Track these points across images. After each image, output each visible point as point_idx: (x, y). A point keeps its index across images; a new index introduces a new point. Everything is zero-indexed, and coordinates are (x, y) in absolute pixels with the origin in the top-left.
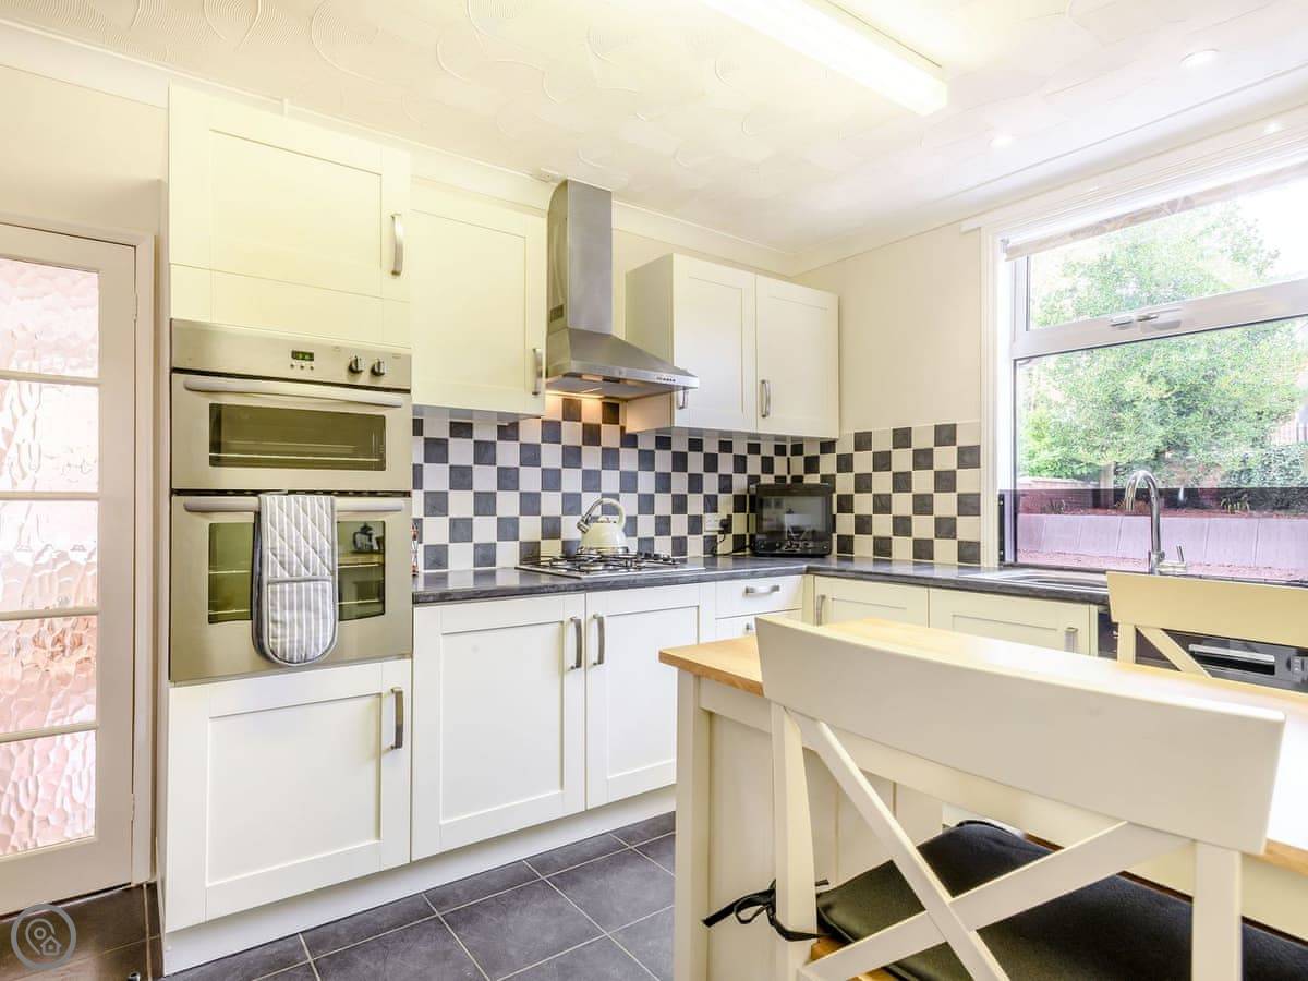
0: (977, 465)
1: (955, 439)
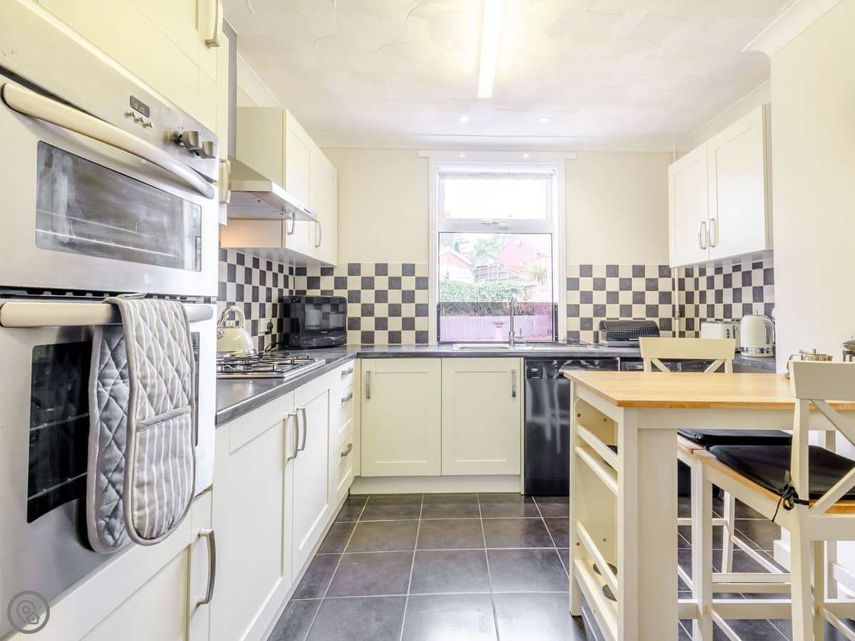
0: (426, 288)
1: (414, 273)
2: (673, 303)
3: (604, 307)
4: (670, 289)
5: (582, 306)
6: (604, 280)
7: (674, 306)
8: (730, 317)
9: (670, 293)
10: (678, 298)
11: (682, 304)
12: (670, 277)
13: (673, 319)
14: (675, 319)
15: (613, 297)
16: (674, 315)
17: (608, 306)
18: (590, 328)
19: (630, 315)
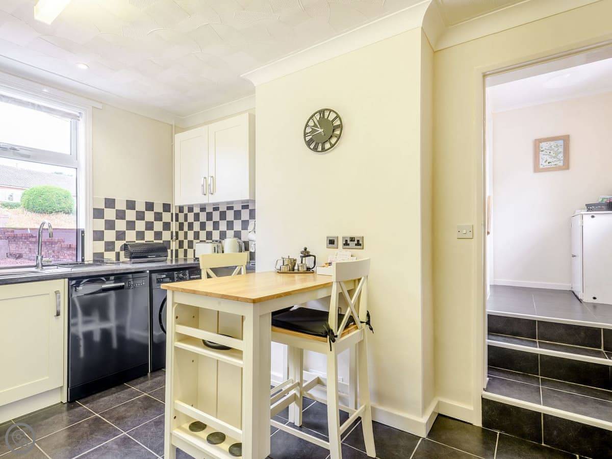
2: (171, 230)
3: (124, 233)
4: (169, 220)
5: (106, 232)
6: (124, 212)
7: (172, 232)
8: (211, 239)
9: (170, 223)
10: (174, 226)
11: (177, 231)
12: (170, 212)
13: (171, 241)
14: (173, 241)
15: (131, 225)
16: (172, 238)
17: (126, 231)
18: (113, 250)
19: (143, 239)
